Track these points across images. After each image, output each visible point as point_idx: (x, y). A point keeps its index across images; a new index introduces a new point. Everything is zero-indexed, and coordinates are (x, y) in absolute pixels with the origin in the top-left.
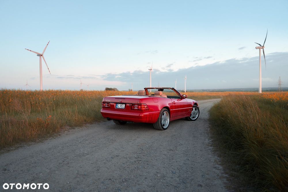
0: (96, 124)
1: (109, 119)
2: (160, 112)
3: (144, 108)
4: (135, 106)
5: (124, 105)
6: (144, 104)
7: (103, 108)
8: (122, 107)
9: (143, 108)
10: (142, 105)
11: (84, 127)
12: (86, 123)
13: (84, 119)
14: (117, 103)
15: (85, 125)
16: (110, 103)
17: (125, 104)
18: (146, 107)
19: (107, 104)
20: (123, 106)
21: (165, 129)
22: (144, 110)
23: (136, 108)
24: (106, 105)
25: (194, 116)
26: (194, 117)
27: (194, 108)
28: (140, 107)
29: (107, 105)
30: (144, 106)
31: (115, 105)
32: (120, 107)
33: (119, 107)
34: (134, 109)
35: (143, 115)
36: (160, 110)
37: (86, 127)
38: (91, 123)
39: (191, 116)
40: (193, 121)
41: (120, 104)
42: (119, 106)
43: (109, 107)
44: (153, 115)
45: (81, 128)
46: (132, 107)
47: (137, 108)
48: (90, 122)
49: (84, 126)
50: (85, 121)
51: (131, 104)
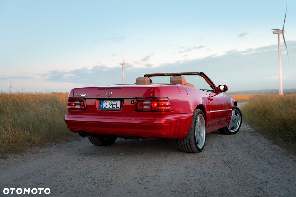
0: (53, 146)
1: (83, 134)
2: (191, 115)
3: (165, 106)
4: (145, 103)
5: (119, 103)
6: (165, 98)
7: (69, 112)
8: (114, 106)
9: (162, 106)
10: (161, 99)
11: (28, 153)
12: (31, 146)
13: (26, 137)
14: (101, 99)
15: (29, 149)
16: (85, 99)
17: (122, 100)
18: (167, 104)
19: (78, 102)
20: (117, 104)
21: (200, 150)
22: (166, 110)
23: (146, 107)
24: (76, 104)
25: (233, 125)
26: (233, 128)
27: (233, 112)
28: (156, 104)
29: (80, 105)
30: (164, 103)
31: (97, 102)
32: (111, 107)
33: (108, 107)
34: (142, 110)
35: (163, 122)
36: (192, 111)
37: (33, 154)
38: (41, 145)
39: (228, 127)
40: (233, 135)
41: (108, 102)
42: (107, 105)
43: (84, 109)
44: (181, 121)
45: (21, 157)
46: (138, 105)
47: (149, 108)
48: (40, 143)
49: (29, 151)
50: (29, 141)
51: (135, 100)
